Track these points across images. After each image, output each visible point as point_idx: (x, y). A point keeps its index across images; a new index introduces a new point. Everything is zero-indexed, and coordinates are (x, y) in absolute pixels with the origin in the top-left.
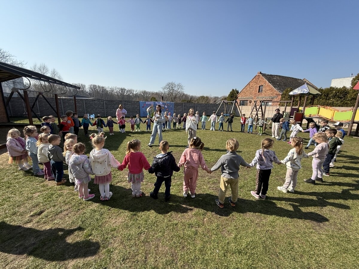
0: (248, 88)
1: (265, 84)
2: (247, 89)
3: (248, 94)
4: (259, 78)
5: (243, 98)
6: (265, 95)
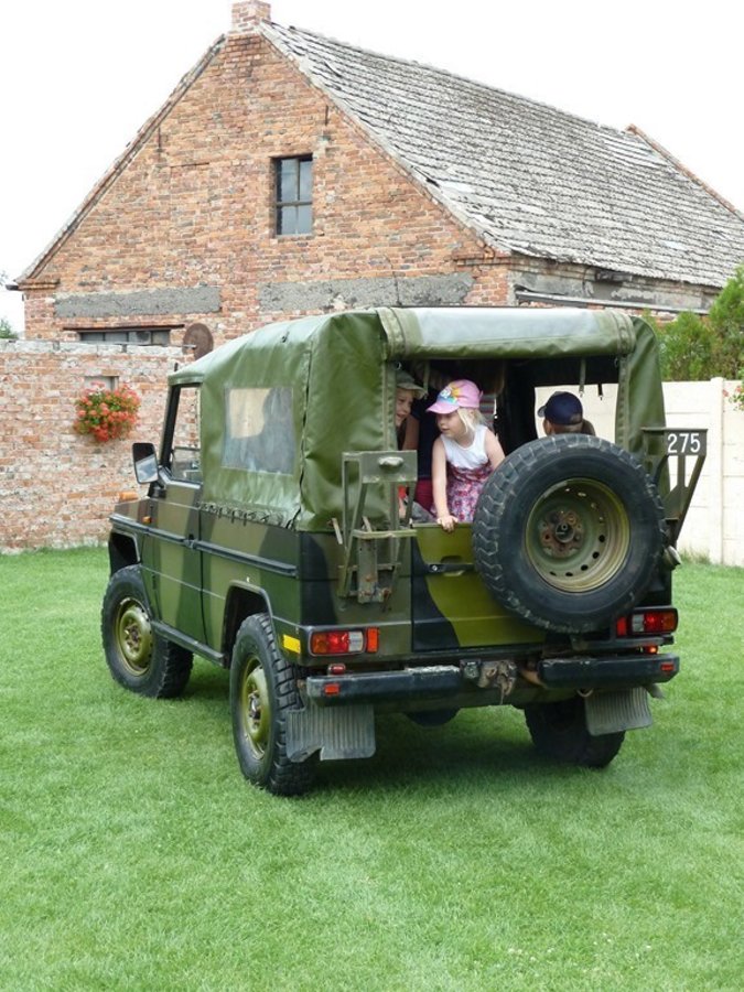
0: (151, 183)
1: (327, 136)
2: (145, 199)
3: (163, 250)
4: (258, 72)
5: (109, 299)
6: (345, 265)
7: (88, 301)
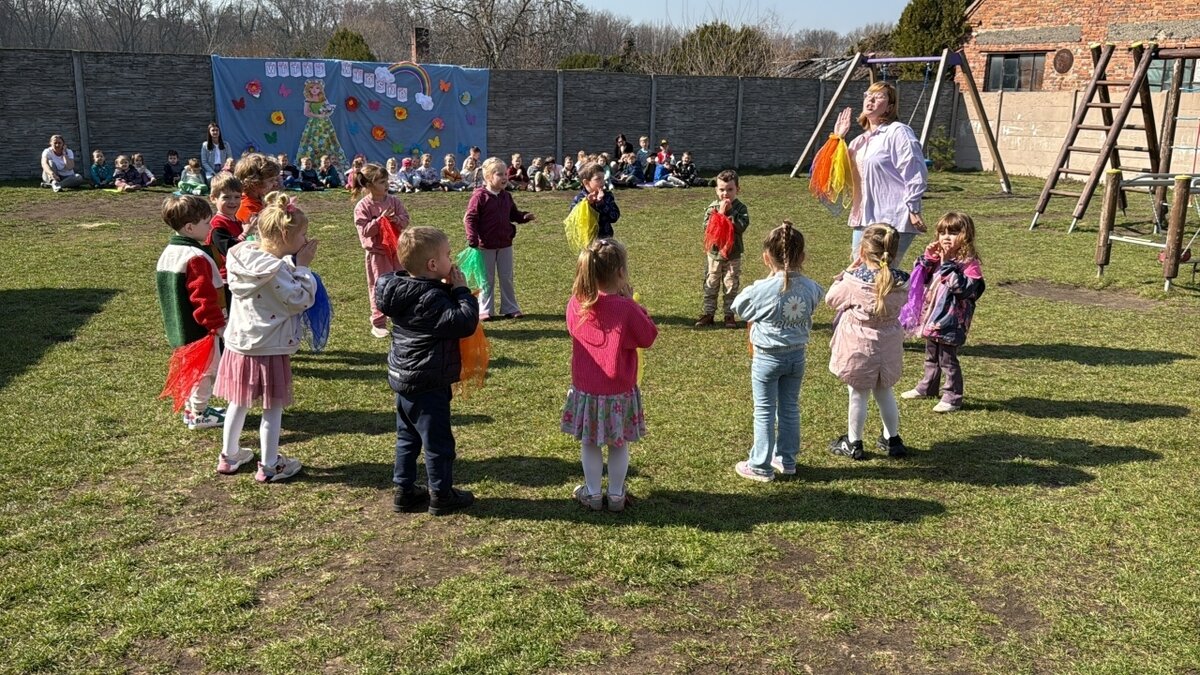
3: (1048, 3)
5: (1010, 33)
6: (1169, 11)
7: (997, 34)
